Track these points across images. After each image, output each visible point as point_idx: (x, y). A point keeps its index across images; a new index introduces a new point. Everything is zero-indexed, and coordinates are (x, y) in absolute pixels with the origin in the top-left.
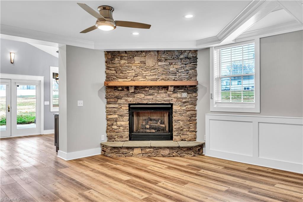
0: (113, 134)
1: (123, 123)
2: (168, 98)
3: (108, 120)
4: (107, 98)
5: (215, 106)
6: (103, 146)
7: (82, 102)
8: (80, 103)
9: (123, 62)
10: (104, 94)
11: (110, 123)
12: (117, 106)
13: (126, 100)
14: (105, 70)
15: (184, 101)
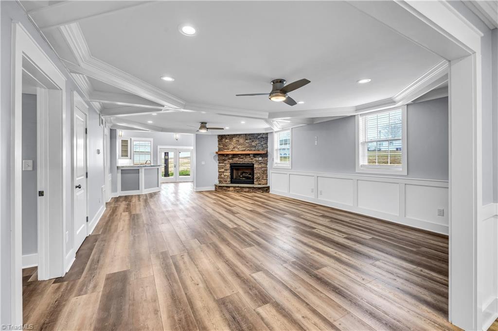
0: (222, 180)
1: (227, 174)
2: (251, 161)
3: (219, 172)
4: (218, 160)
5: (276, 165)
6: (216, 186)
7: (204, 162)
8: (203, 163)
9: (227, 141)
10: (217, 158)
11: (220, 173)
12: (223, 164)
13: (229, 162)
14: (217, 145)
15: (260, 162)
